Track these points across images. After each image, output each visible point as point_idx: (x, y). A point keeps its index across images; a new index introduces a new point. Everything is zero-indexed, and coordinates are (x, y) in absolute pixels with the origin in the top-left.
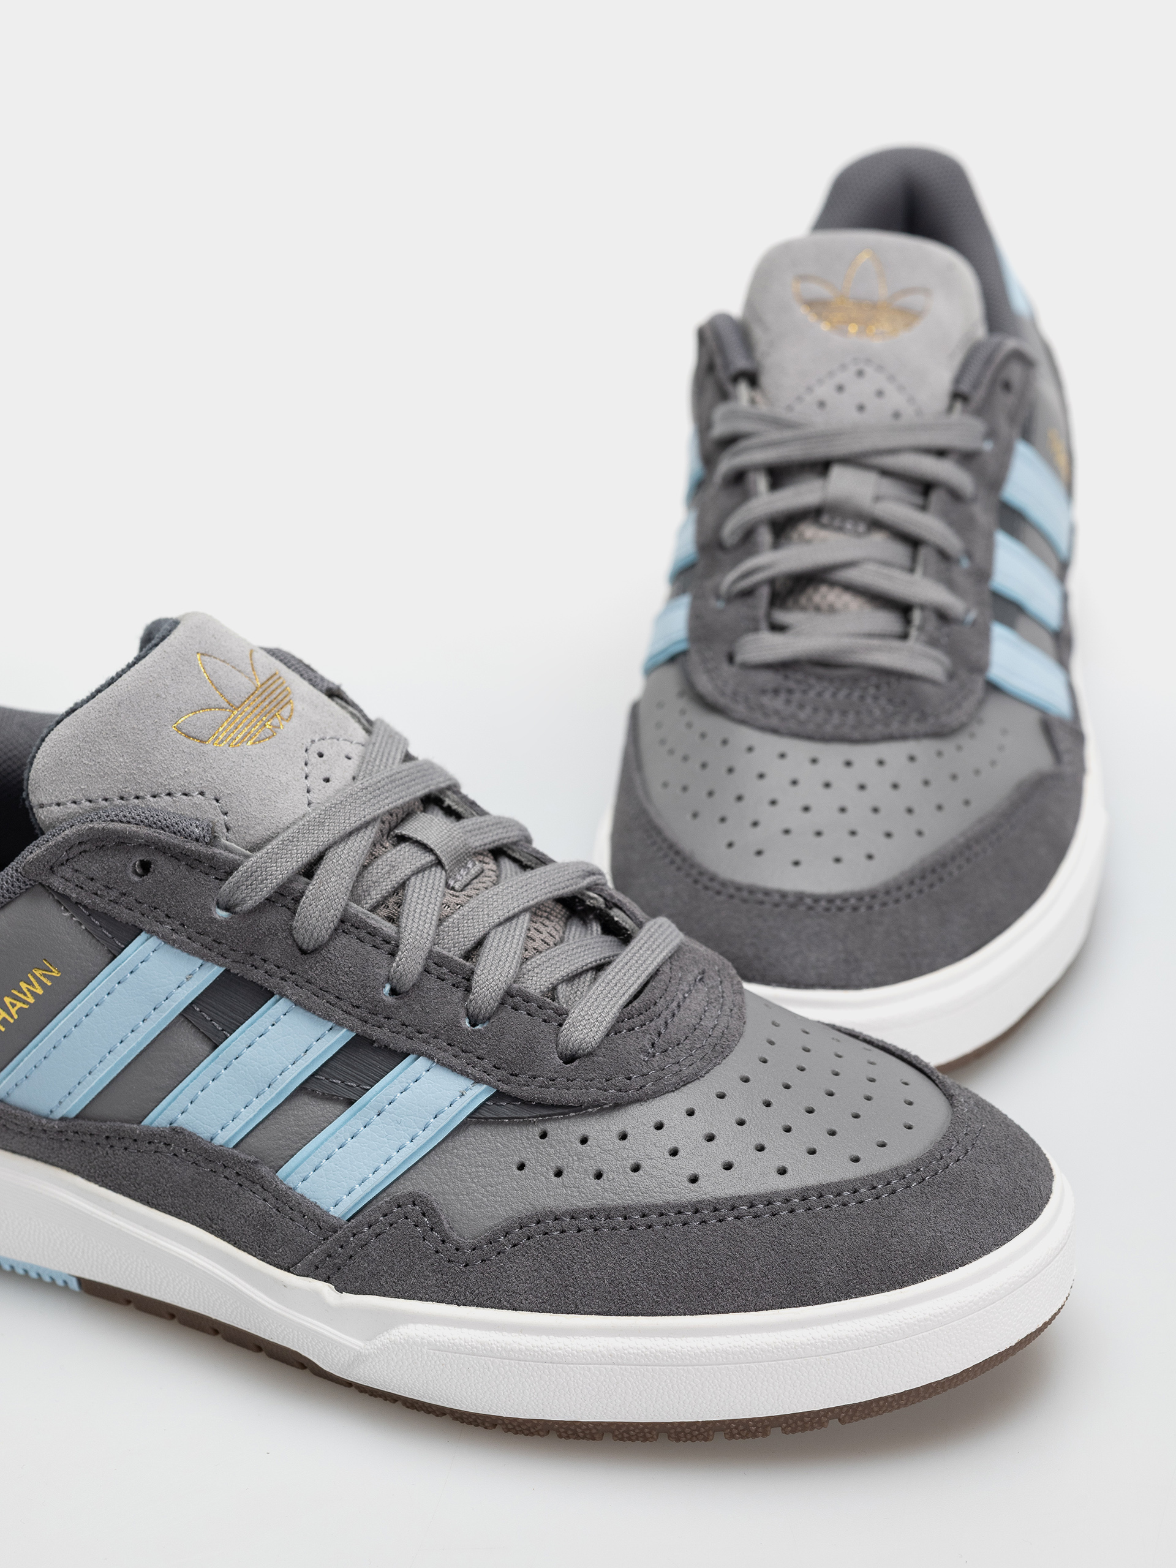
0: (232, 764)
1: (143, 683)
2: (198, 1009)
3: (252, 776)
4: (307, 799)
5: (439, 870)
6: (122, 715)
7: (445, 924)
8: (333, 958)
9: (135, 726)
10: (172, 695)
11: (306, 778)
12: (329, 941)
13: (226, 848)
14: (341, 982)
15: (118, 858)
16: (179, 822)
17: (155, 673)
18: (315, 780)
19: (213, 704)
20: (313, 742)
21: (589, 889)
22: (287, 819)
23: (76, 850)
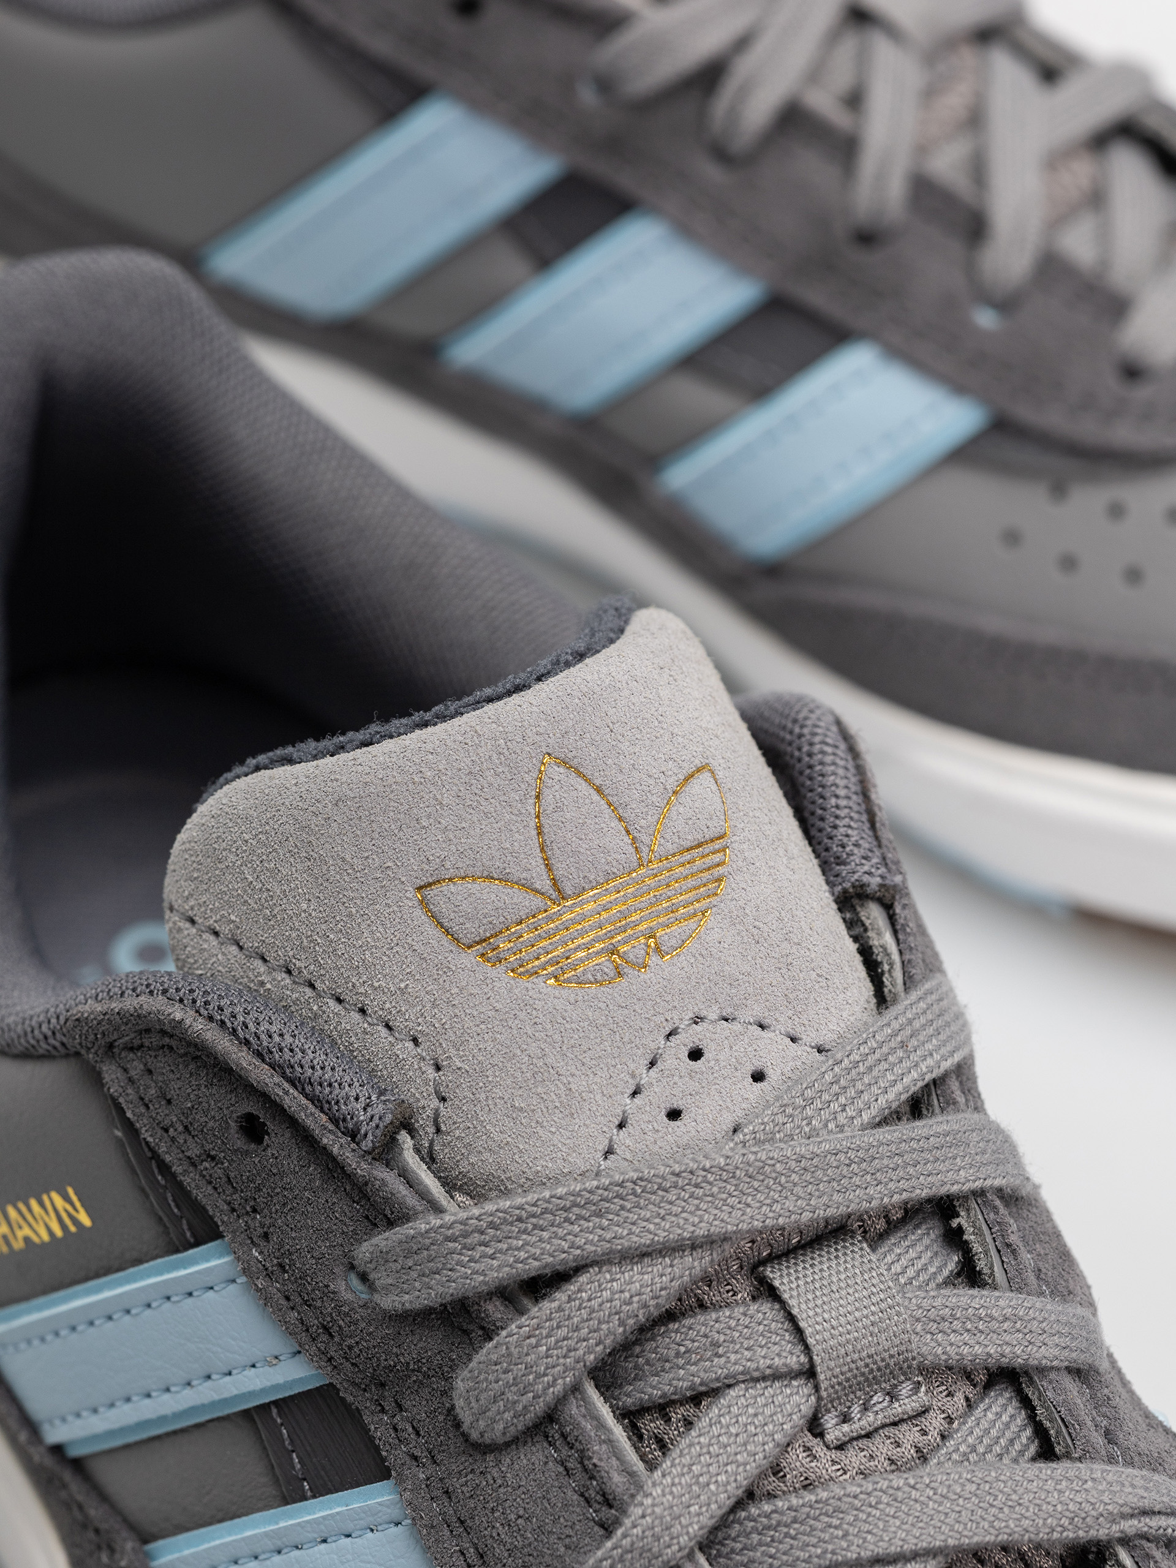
0: (491, 1013)
1: (399, 779)
2: (279, 1421)
3: (518, 1052)
4: (607, 1142)
5: (807, 1390)
6: (334, 825)
7: (753, 1510)
8: (499, 1482)
9: (348, 857)
10: (442, 826)
11: (635, 1093)
12: (507, 1445)
13: (405, 1175)
14: (494, 1534)
15: (214, 1091)
16: (336, 1084)
17: (430, 768)
18: (648, 1109)
19: (517, 873)
20: (697, 1020)
21: (1125, 1541)
22: (546, 1166)
23: (154, 1040)
